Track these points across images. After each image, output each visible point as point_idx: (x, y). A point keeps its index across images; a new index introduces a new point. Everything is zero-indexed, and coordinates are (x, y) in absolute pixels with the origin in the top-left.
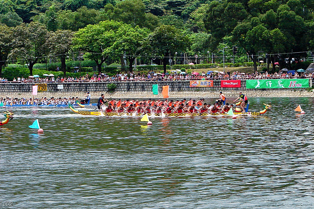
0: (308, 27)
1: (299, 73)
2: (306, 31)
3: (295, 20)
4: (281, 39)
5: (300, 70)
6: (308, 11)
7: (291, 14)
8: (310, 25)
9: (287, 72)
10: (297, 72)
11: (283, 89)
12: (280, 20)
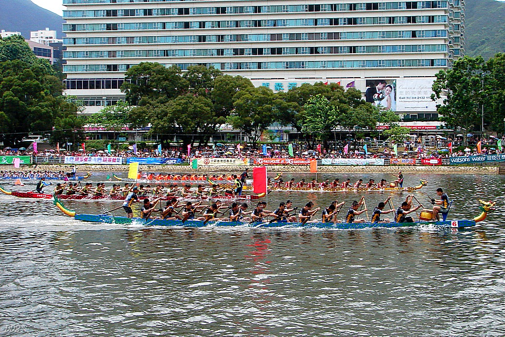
0: (30, 111)
1: (21, 151)
2: (28, 114)
3: (19, 105)
4: (6, 121)
5: (22, 148)
6: (29, 98)
7: (16, 100)
8: (32, 110)
9: (10, 150)
10: (20, 150)
11: (7, 164)
12: (5, 104)
